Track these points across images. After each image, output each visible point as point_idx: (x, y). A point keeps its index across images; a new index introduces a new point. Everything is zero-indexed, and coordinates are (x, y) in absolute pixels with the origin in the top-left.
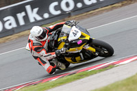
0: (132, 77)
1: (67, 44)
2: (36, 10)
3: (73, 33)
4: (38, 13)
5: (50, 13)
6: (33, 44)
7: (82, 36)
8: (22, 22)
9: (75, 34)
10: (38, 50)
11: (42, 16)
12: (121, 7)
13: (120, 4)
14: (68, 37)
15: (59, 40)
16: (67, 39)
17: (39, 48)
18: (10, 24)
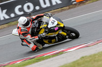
0: (77, 61)
1: (47, 30)
2: (5, 11)
3: (51, 22)
4: (6, 13)
5: (15, 14)
6: (21, 30)
7: (58, 24)
9: (53, 23)
10: (24, 34)
11: (9, 15)
12: (68, 9)
13: (67, 8)
14: (48, 25)
15: (41, 27)
16: (47, 27)
17: (26, 33)
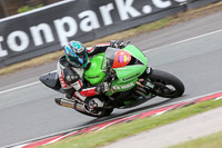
4: (133, 5)
8: (108, 21)
11: (140, 10)
18: (89, 24)
